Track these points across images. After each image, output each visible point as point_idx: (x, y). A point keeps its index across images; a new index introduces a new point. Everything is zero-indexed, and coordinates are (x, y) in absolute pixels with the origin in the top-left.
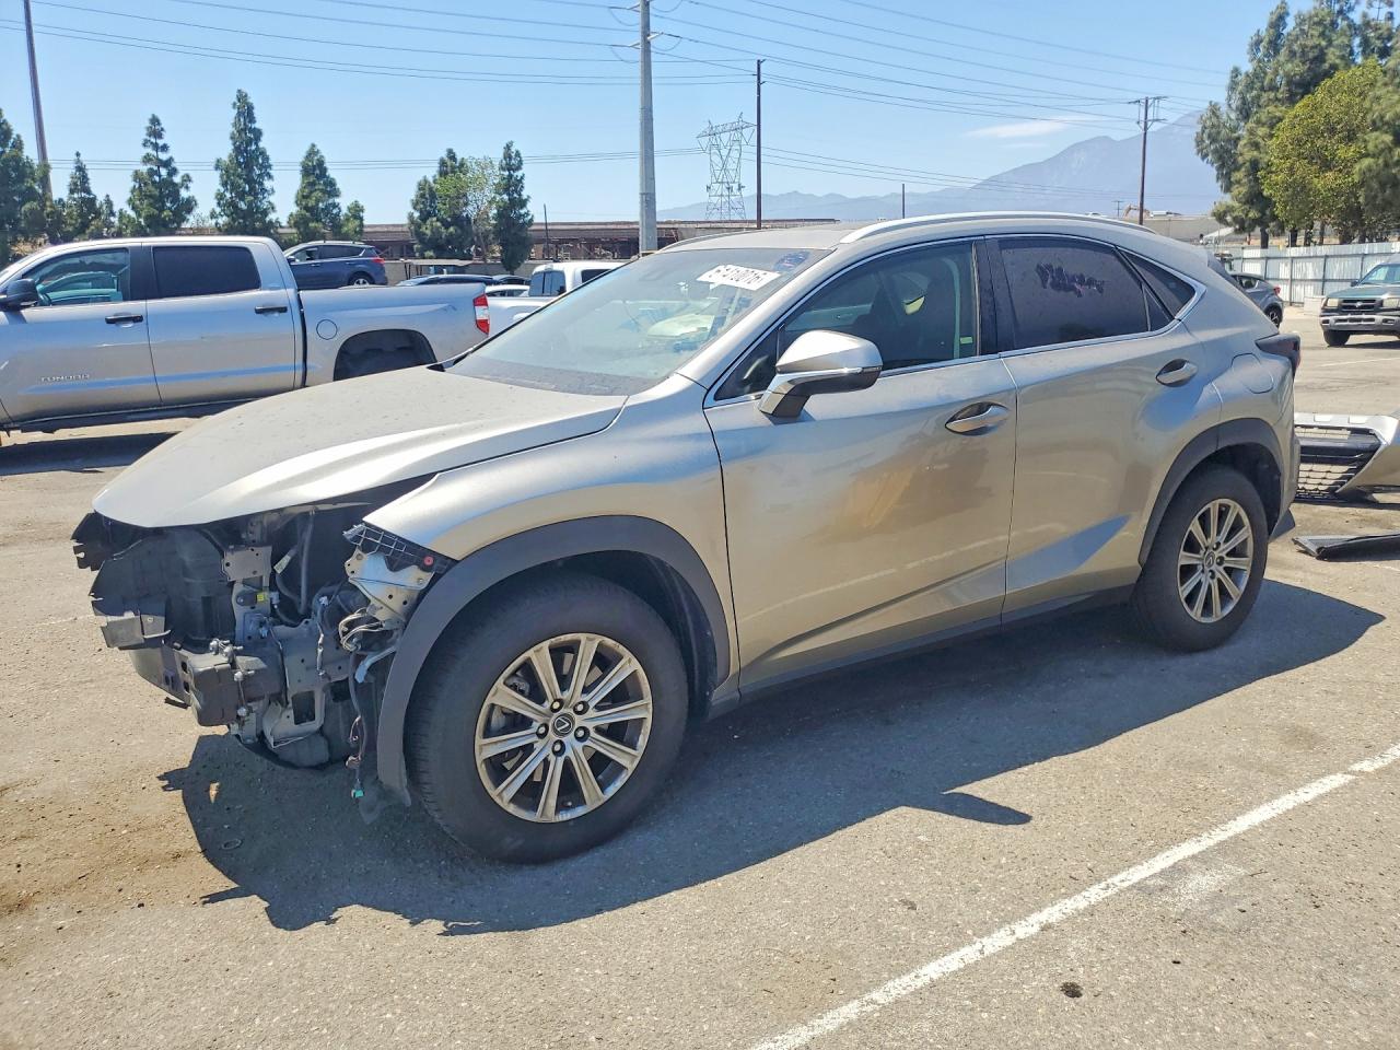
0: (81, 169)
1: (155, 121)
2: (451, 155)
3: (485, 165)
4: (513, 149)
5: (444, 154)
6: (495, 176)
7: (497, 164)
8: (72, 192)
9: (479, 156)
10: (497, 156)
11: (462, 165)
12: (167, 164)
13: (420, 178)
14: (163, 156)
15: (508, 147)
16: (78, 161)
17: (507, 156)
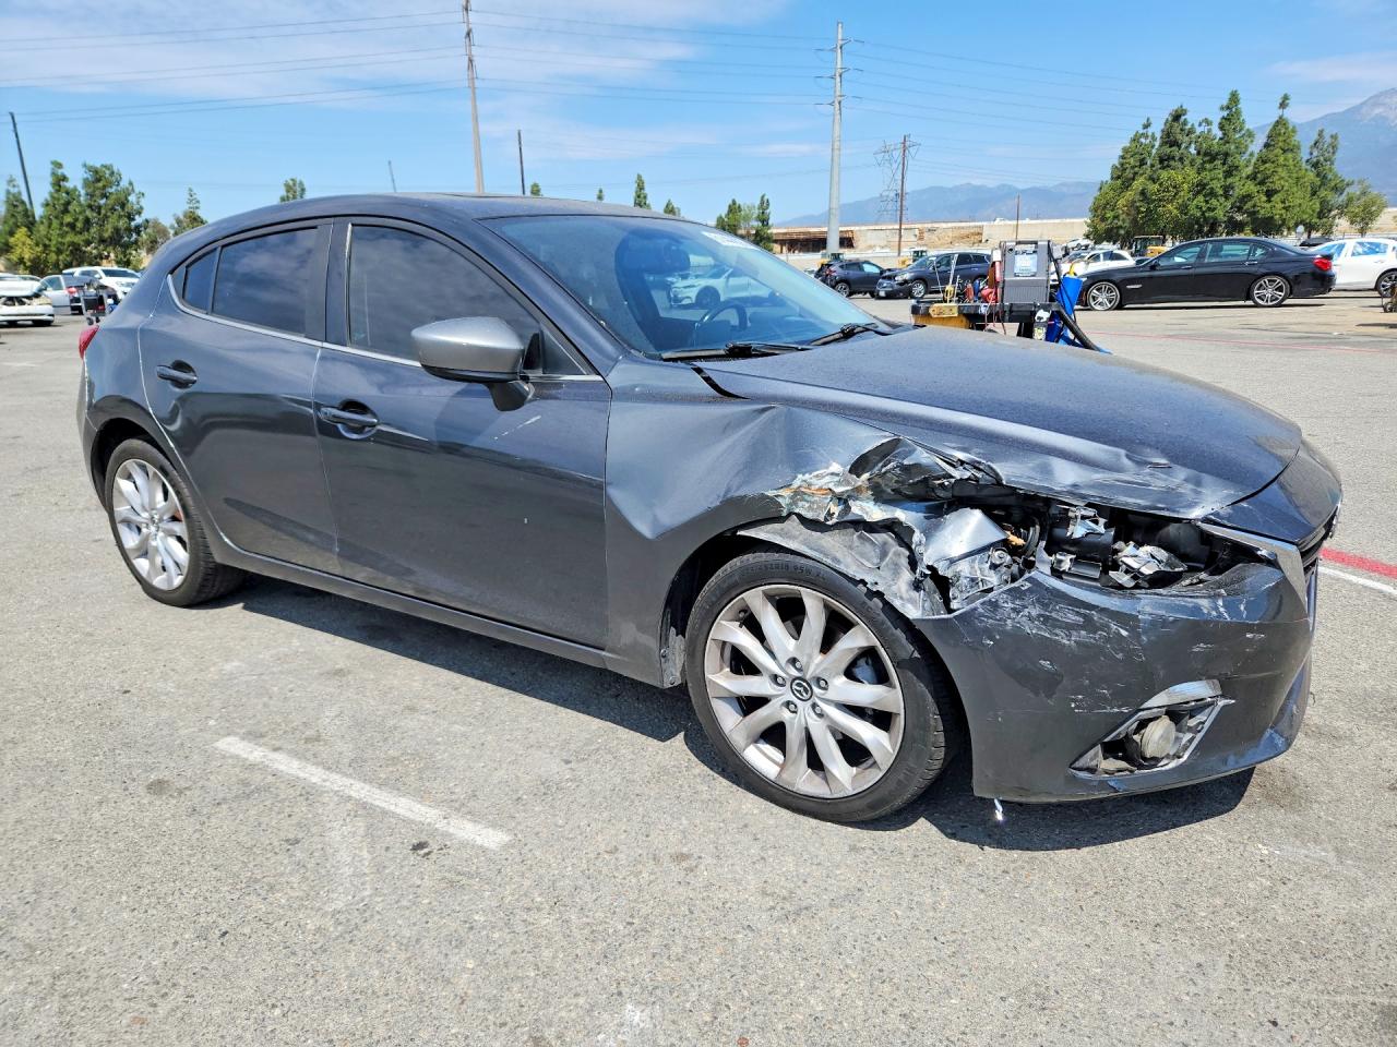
1: (601, 191)
2: (734, 202)
3: (750, 208)
4: (766, 198)
5: (730, 202)
6: (756, 212)
7: (757, 206)
9: (748, 203)
10: (758, 202)
11: (739, 207)
13: (718, 215)
15: (763, 197)
17: (762, 203)
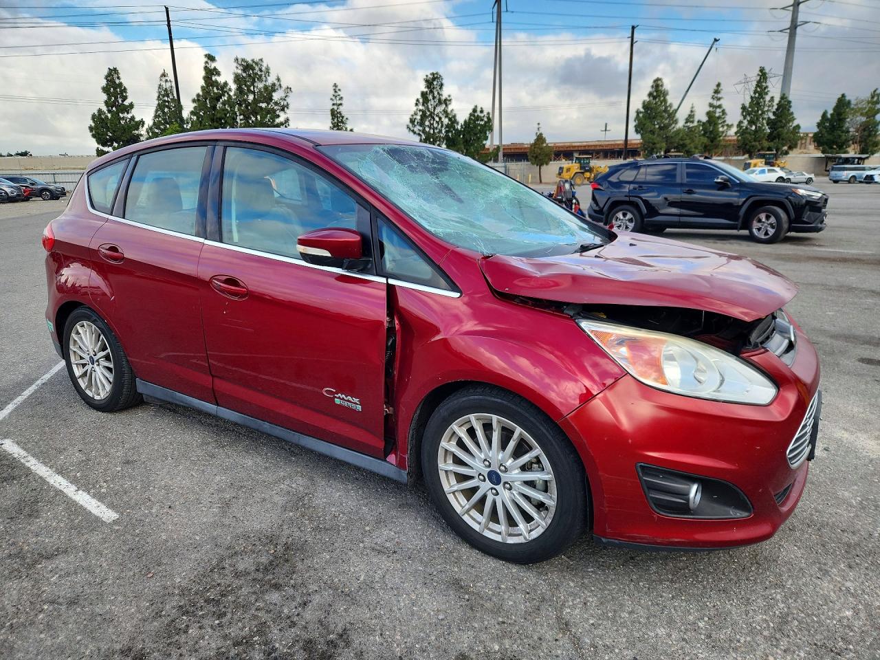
0: (692, 111)
8: (686, 123)
12: (720, 106)
14: (719, 103)
16: (692, 107)
